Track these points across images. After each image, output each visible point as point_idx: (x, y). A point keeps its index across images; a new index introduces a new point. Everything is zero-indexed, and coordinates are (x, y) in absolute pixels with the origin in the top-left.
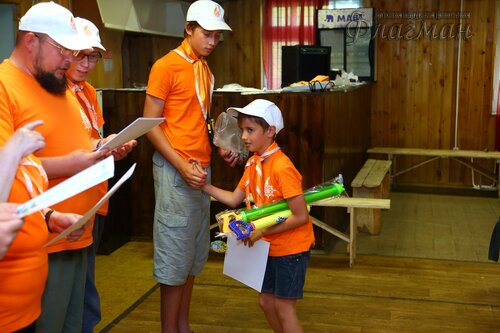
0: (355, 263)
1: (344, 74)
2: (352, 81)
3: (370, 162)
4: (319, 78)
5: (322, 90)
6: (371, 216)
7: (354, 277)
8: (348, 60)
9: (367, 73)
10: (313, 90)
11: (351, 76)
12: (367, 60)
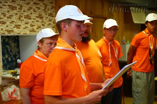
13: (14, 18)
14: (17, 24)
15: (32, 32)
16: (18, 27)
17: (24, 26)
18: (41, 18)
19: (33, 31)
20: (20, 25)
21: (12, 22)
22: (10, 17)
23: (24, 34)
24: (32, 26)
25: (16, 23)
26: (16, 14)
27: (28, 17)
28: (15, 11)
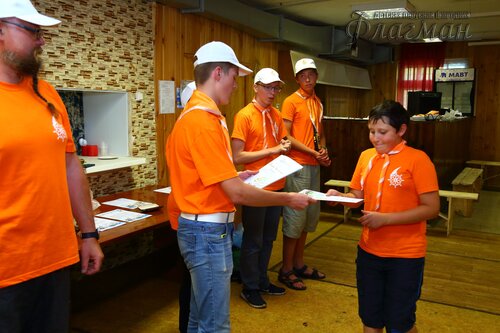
0: (451, 234)
1: (452, 111)
2: (457, 115)
3: (468, 169)
4: (432, 112)
5: (434, 120)
6: (465, 204)
7: (450, 243)
8: (456, 102)
9: (469, 111)
10: (427, 119)
11: (457, 112)
12: (469, 102)
13: (80, 58)
14: (85, 69)
15: (111, 87)
16: (86, 74)
17: (97, 74)
18: (130, 60)
19: (113, 83)
20: (90, 72)
21: (76, 65)
22: (72, 55)
23: (97, 88)
24: (112, 74)
25: (83, 67)
26: (84, 50)
27: (105, 57)
28: (81, 43)
